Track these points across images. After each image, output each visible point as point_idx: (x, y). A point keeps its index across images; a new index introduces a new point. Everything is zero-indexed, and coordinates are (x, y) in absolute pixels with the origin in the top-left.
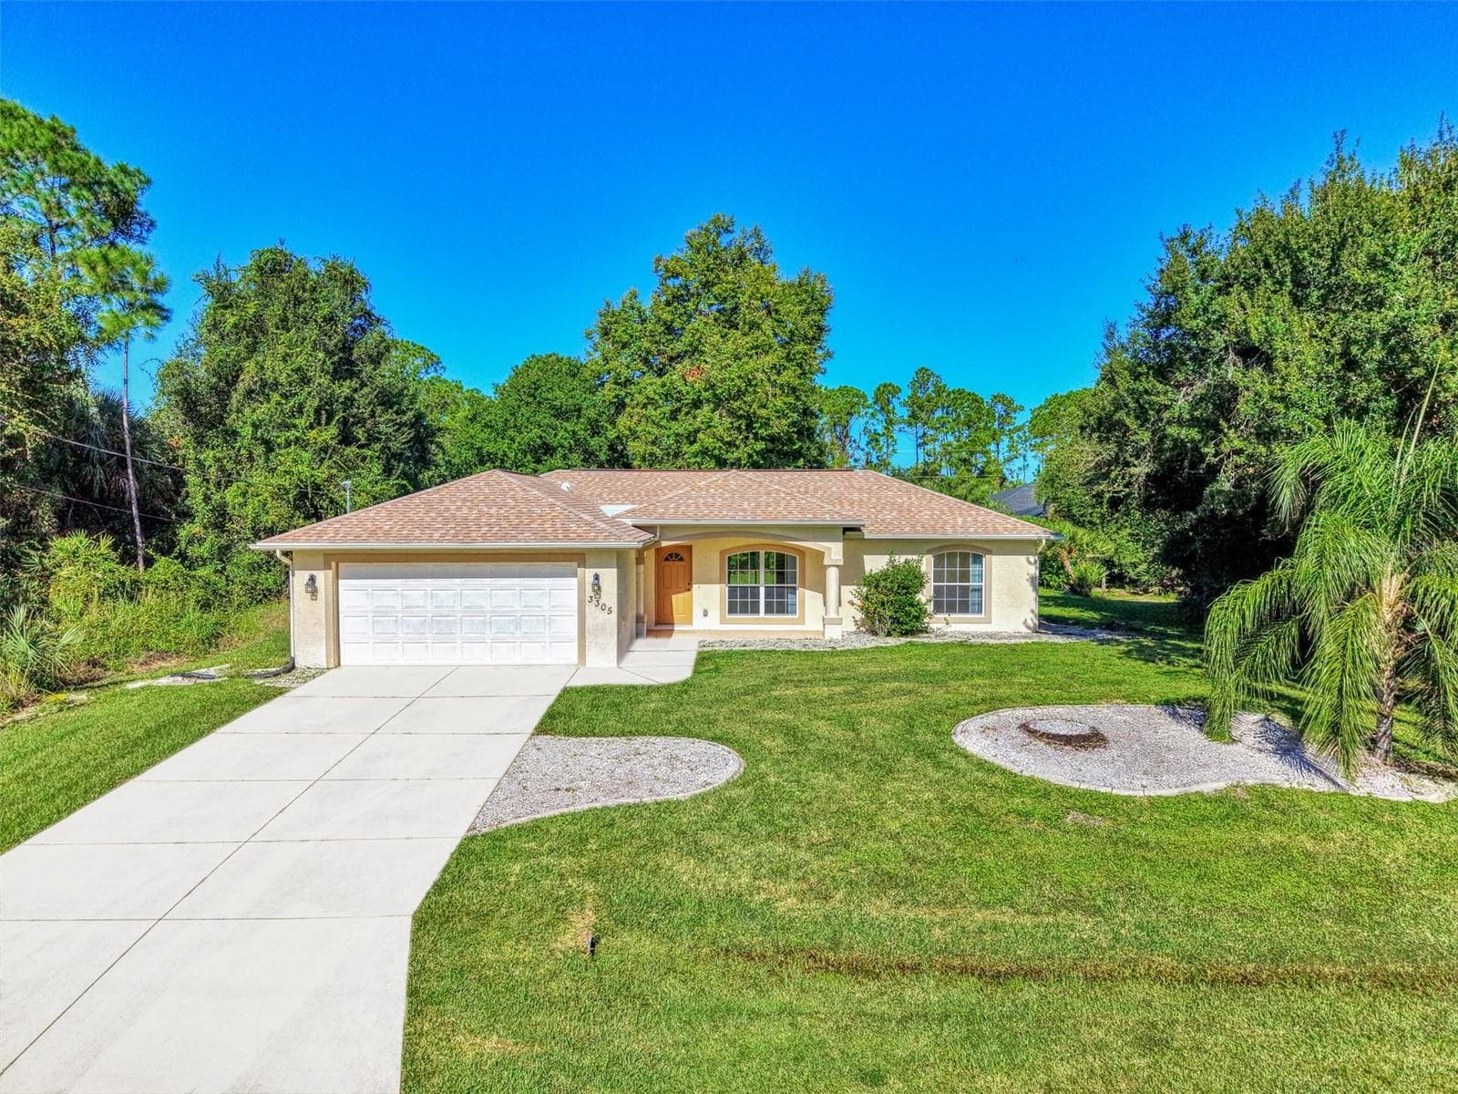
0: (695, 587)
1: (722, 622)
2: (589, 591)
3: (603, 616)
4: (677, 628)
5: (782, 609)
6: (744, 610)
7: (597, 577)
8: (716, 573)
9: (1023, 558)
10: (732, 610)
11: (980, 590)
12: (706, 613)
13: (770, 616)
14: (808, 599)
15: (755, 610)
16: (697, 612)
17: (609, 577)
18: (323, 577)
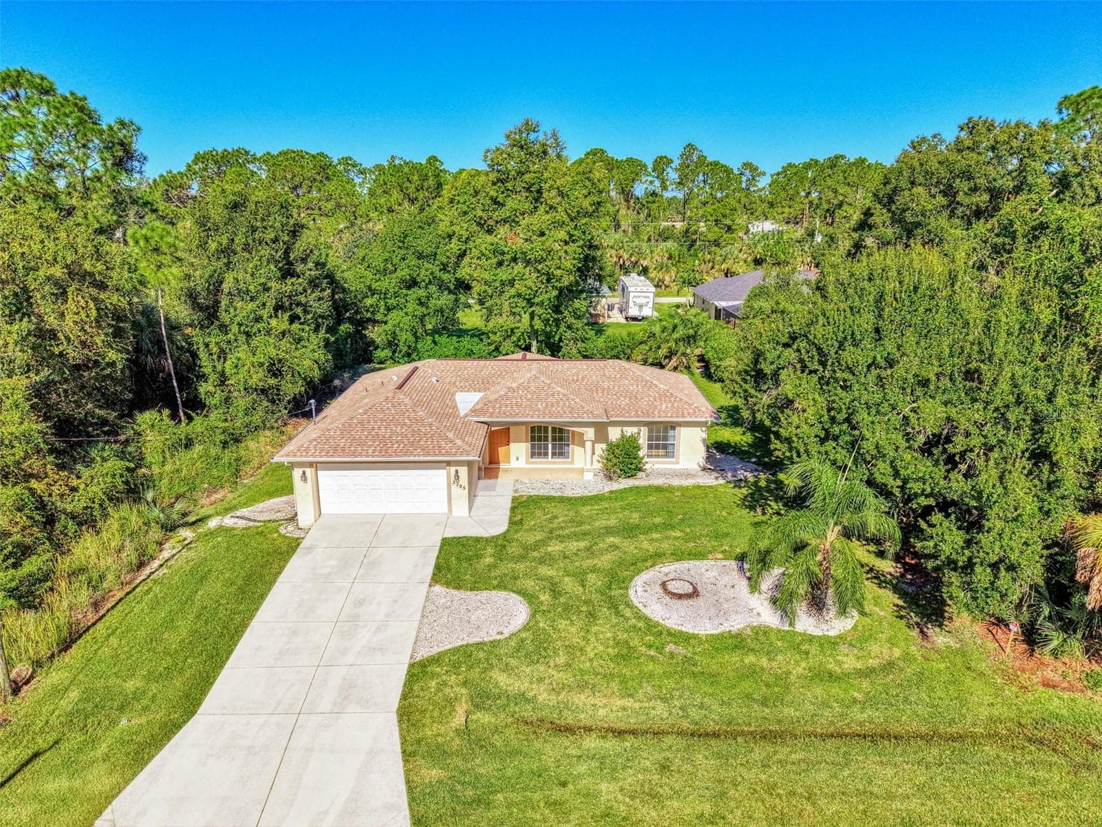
0: (511, 444)
1: (527, 463)
2: (453, 478)
3: (460, 491)
4: (502, 466)
5: (561, 454)
6: (539, 454)
7: (457, 471)
8: (524, 436)
9: (699, 428)
10: (533, 455)
11: (674, 444)
12: (518, 459)
13: (553, 460)
14: (575, 450)
15: (546, 454)
16: (513, 458)
17: (463, 471)
18: (309, 471)
